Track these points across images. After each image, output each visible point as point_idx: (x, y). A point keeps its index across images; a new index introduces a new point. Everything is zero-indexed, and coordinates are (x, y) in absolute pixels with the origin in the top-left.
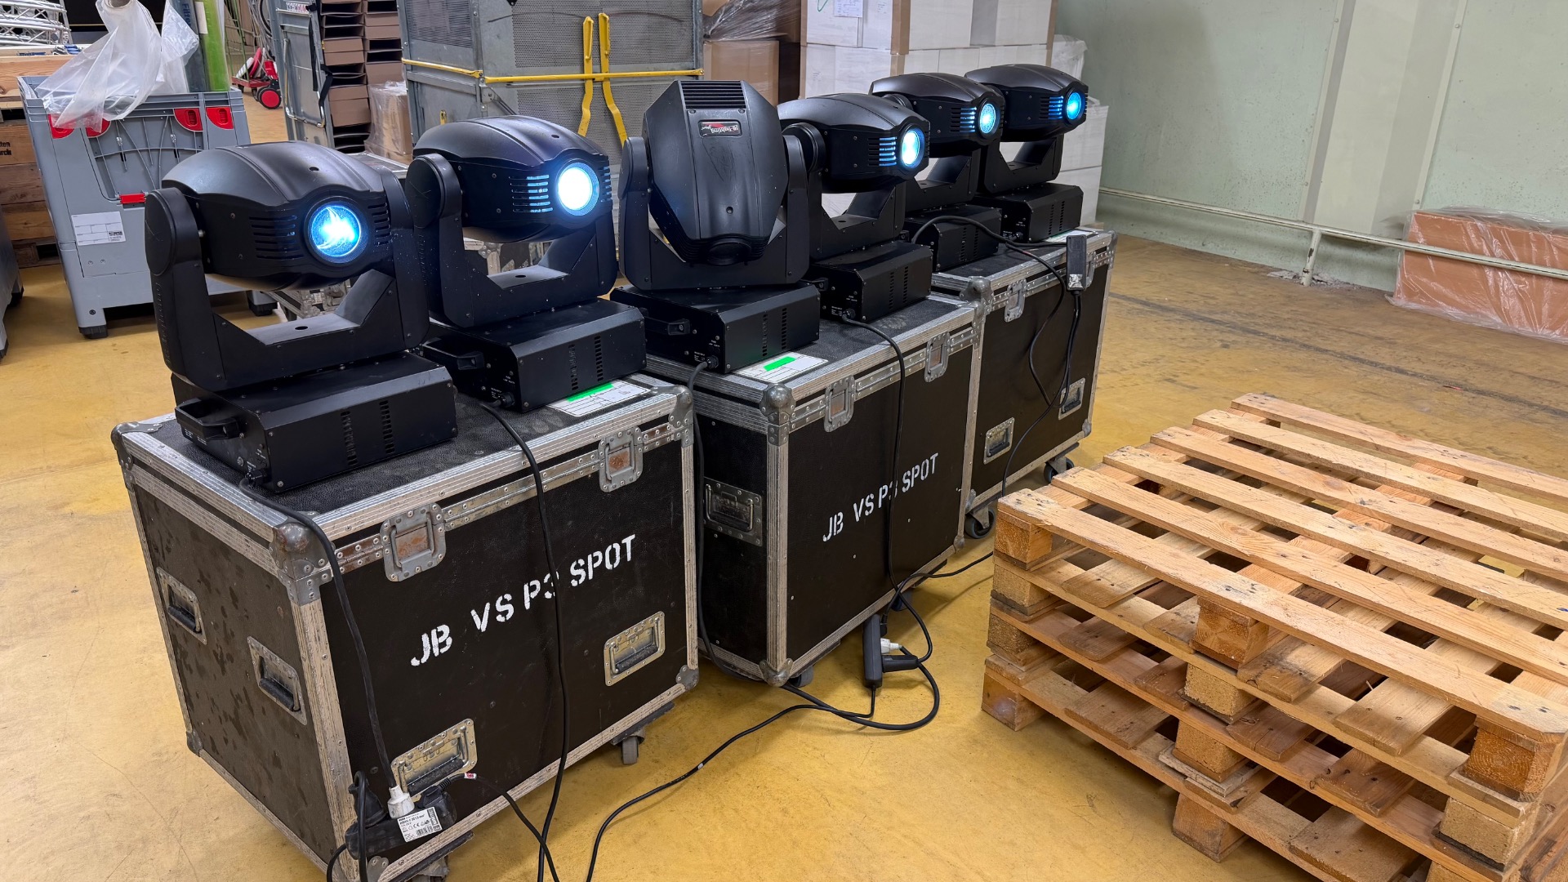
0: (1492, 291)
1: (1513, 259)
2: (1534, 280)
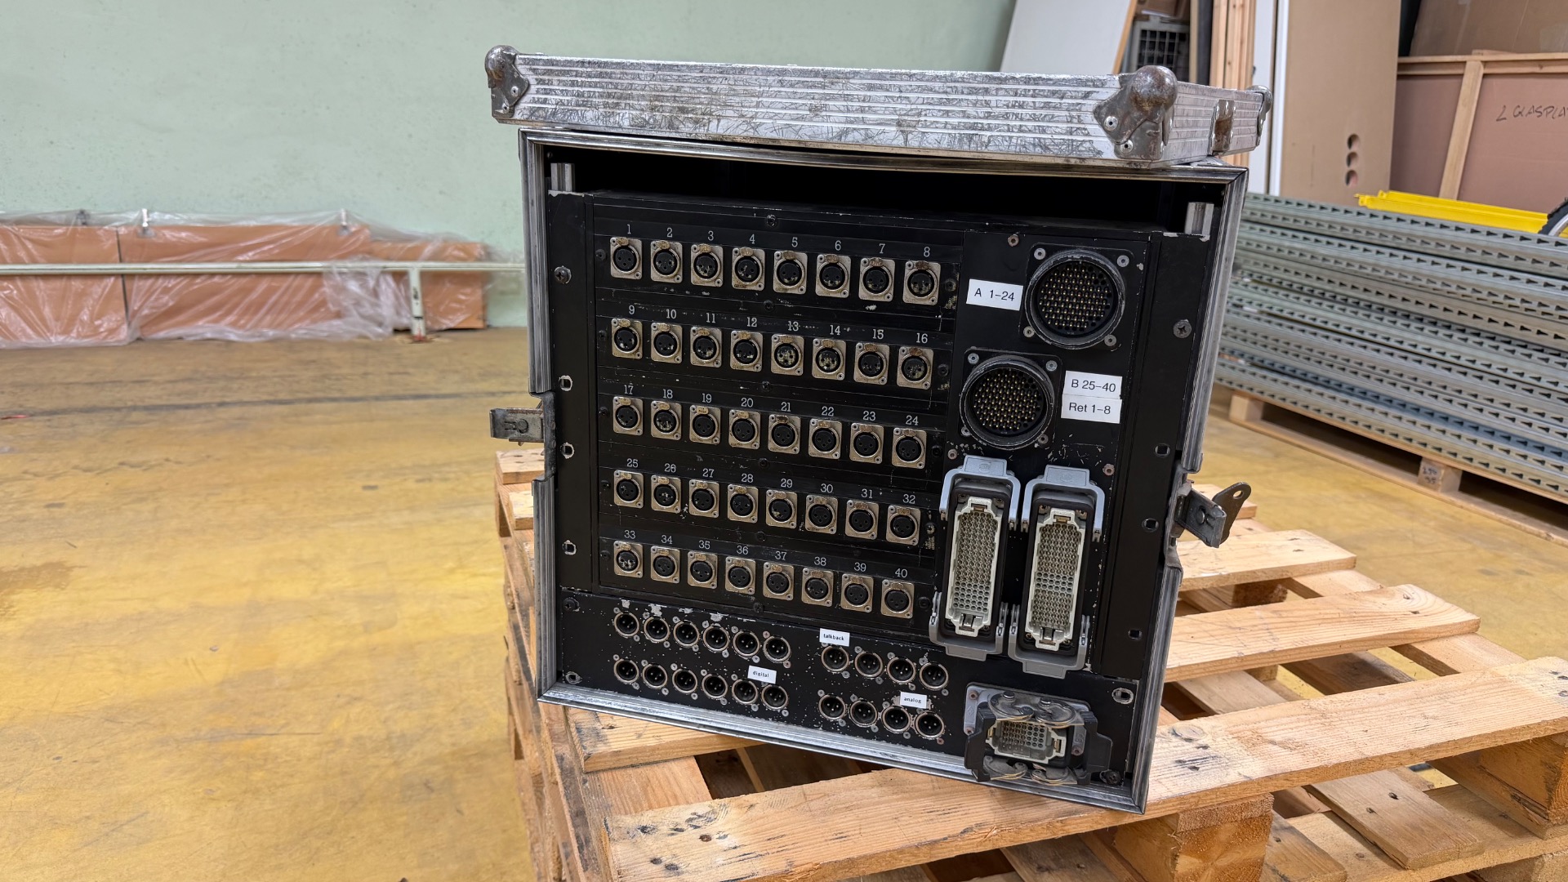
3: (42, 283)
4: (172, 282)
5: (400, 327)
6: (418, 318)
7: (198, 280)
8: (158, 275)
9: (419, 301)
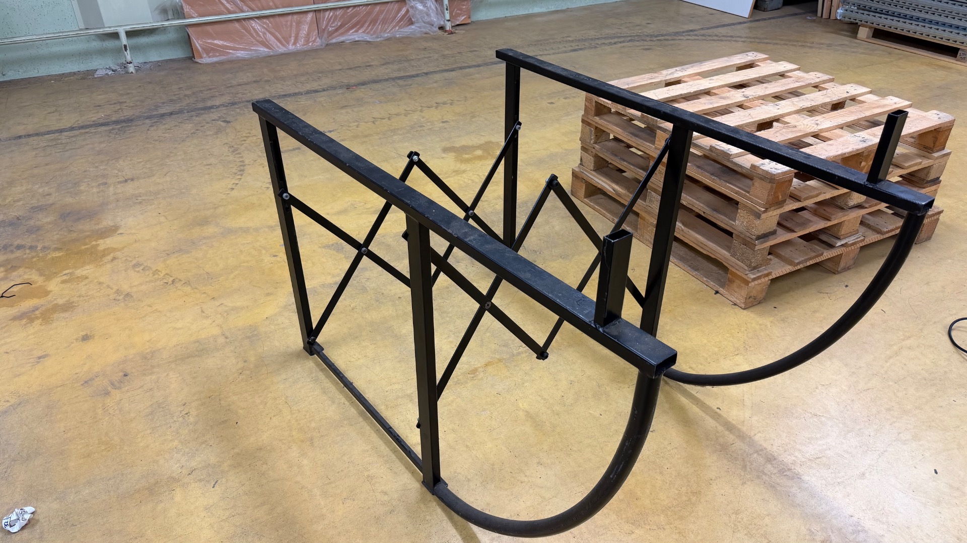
0: (254, 34)
1: (253, 10)
2: (272, 19)
3: (282, 19)
4: (338, 12)
5: (440, 26)
6: (449, 21)
7: (350, 9)
8: (331, 9)
9: (448, 11)
